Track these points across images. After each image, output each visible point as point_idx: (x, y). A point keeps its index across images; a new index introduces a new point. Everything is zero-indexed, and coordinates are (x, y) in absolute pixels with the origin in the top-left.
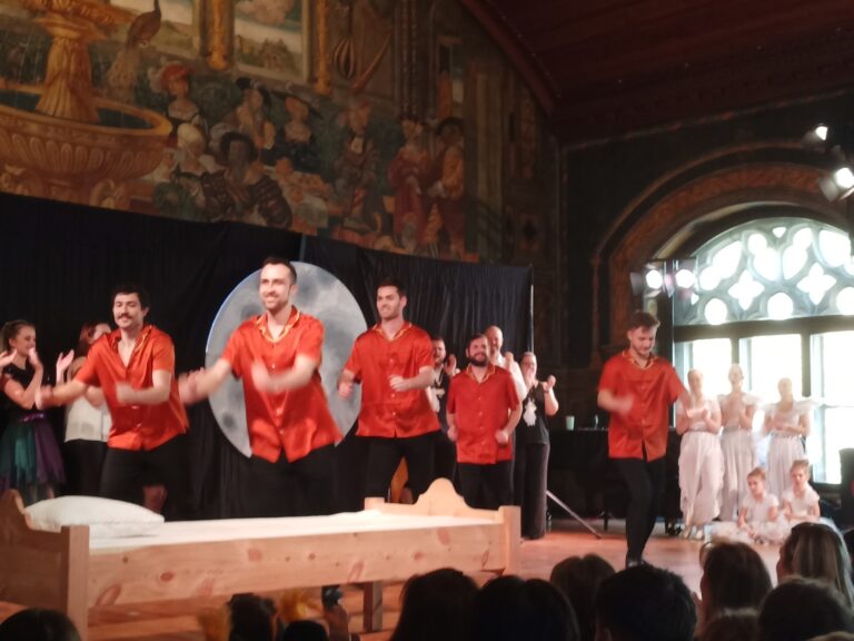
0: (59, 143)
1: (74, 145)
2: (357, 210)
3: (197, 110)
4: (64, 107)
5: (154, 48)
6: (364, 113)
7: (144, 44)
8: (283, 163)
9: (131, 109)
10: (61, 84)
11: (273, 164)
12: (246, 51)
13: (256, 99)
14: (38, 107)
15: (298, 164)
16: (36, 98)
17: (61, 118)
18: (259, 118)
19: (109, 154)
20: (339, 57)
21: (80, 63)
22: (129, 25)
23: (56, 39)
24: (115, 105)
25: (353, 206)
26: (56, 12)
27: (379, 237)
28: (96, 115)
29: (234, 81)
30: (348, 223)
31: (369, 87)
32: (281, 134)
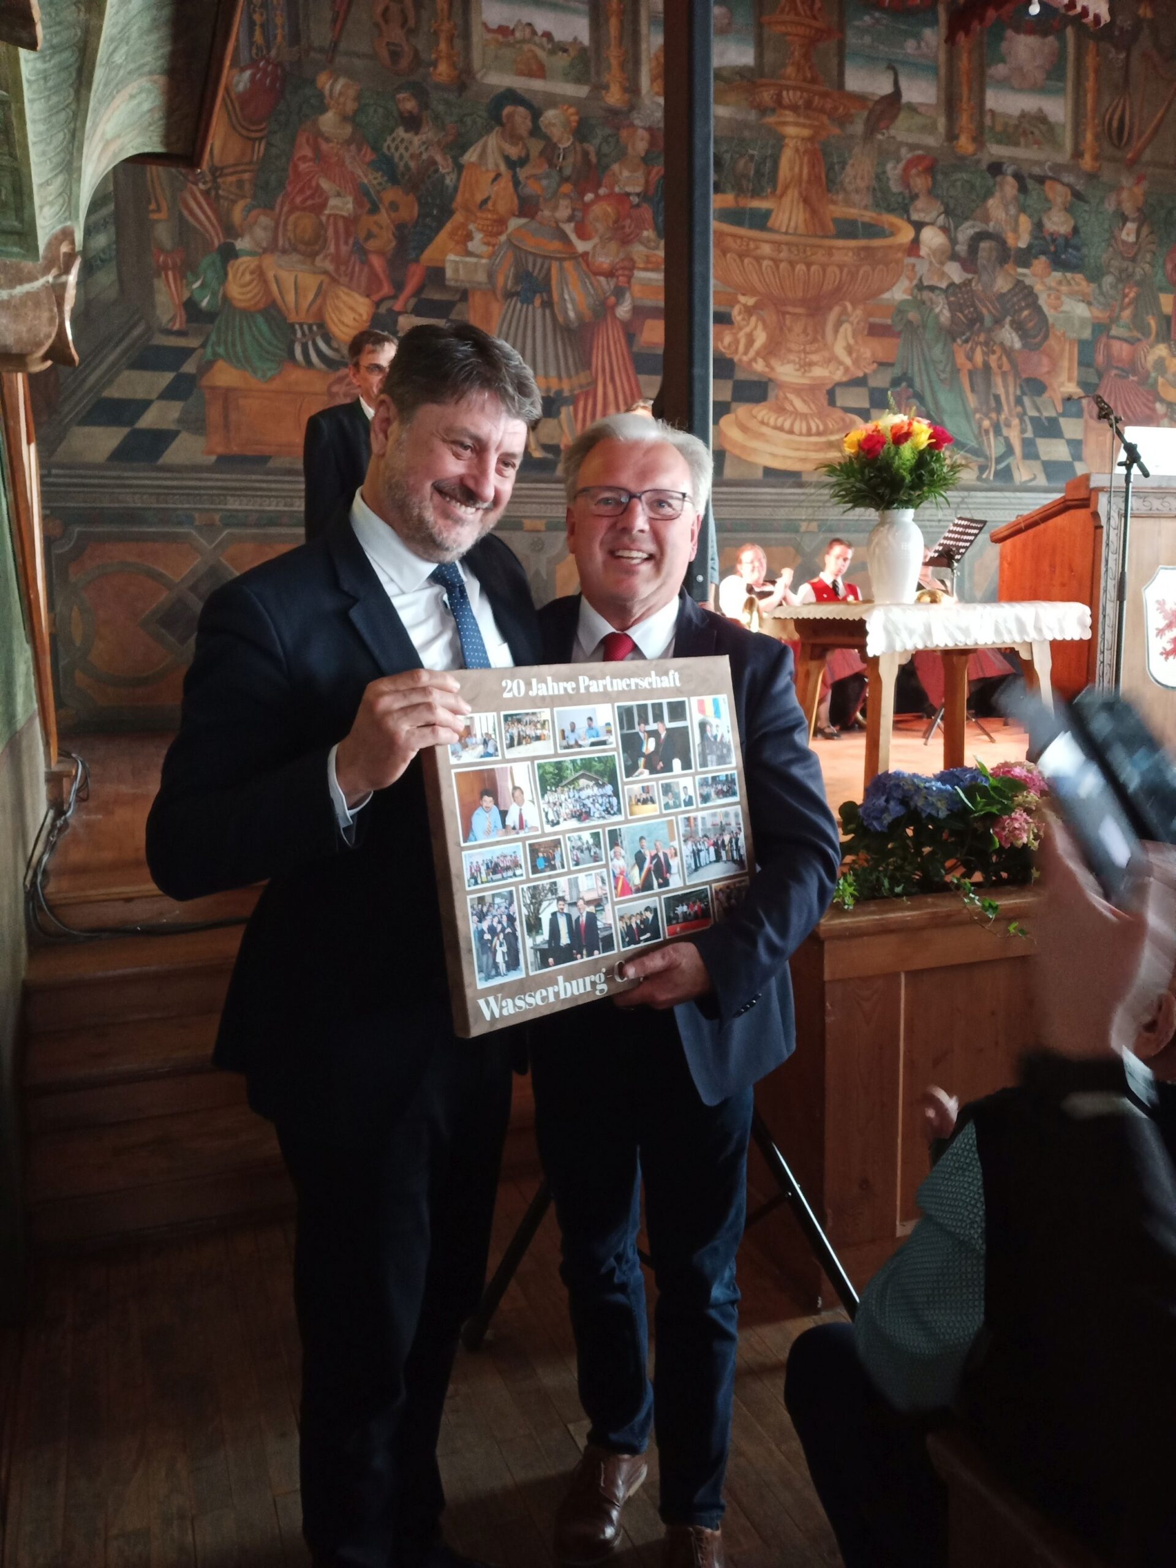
0: (792, 264)
1: (809, 265)
2: (1127, 314)
3: (942, 209)
4: (797, 222)
5: (894, 138)
6: (1139, 190)
7: (883, 134)
8: (1041, 263)
9: (868, 216)
10: (793, 194)
11: (1026, 264)
12: (999, 128)
13: (1010, 187)
14: (769, 224)
15: (1059, 263)
16: (767, 214)
17: (794, 234)
18: (1013, 211)
19: (845, 270)
20: (1111, 119)
21: (812, 166)
22: (865, 113)
23: (787, 141)
24: (853, 212)
25: (1122, 309)
26: (786, 108)
27: (1152, 346)
28: (831, 226)
29: (984, 166)
30: (1114, 332)
31: (1147, 155)
32: (1039, 226)
